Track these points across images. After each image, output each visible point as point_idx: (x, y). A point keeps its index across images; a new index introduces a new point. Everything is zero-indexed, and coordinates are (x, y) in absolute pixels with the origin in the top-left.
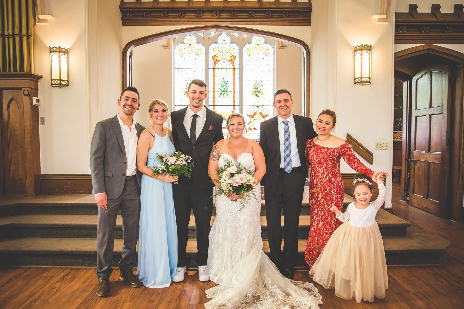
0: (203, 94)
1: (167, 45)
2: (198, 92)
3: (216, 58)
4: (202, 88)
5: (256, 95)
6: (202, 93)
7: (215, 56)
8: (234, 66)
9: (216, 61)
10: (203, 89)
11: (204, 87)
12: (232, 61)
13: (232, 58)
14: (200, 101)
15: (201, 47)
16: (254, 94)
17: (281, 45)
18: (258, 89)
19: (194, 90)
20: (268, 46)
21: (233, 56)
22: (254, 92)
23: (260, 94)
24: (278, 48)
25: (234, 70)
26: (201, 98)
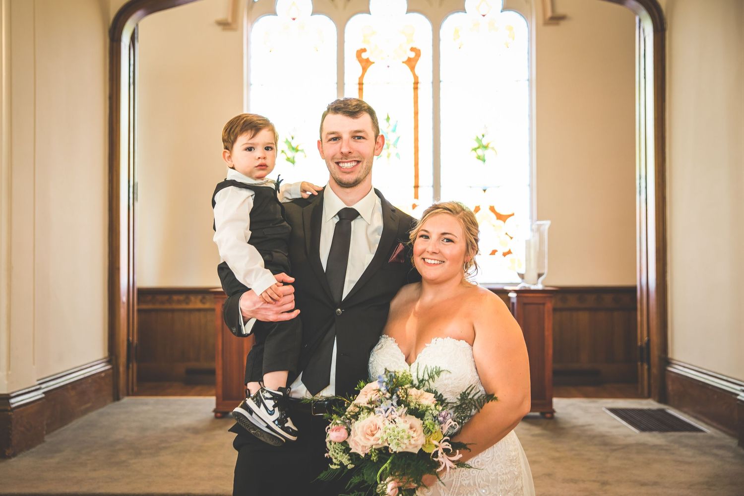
0: (364, 138)
1: (230, 20)
2: (346, 136)
3: (364, 56)
4: (355, 120)
5: (479, 158)
6: (360, 138)
7: (364, 50)
8: (416, 77)
9: (366, 64)
10: (363, 122)
11: (365, 118)
12: (411, 63)
13: (412, 55)
14: (358, 162)
15: (325, 25)
16: (474, 154)
17: (549, 14)
18: (484, 142)
19: (333, 133)
20: (513, 17)
21: (412, 49)
22: (475, 149)
23: (488, 153)
24: (541, 21)
25: (416, 88)
26: (359, 152)
